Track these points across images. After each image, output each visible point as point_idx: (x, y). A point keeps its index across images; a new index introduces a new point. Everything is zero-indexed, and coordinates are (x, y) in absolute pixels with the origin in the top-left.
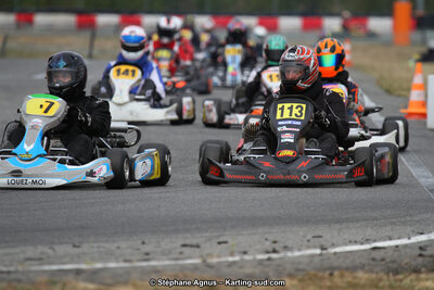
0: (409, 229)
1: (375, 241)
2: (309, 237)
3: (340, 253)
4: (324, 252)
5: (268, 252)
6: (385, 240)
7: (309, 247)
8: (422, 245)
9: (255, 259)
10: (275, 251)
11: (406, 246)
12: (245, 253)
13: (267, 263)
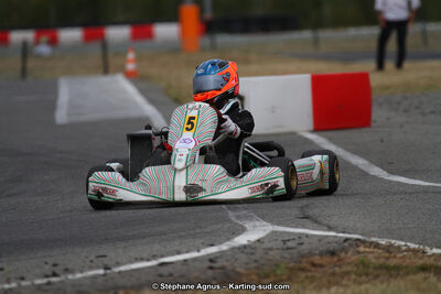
0: (198, 242)
1: (162, 256)
2: (92, 257)
3: (126, 271)
4: (108, 271)
5: (47, 276)
6: (173, 255)
7: (91, 268)
8: (212, 257)
9: (33, 284)
10: (55, 275)
11: (195, 259)
12: (22, 279)
13: (47, 287)
